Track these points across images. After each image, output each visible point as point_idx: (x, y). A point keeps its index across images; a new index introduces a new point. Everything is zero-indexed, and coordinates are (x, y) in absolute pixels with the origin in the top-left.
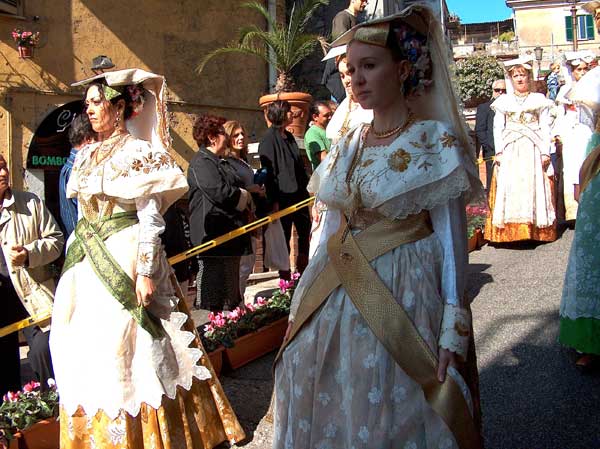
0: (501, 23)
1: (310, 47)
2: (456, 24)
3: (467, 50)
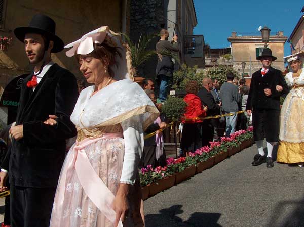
0: (225, 49)
1: (149, 56)
3: (208, 61)
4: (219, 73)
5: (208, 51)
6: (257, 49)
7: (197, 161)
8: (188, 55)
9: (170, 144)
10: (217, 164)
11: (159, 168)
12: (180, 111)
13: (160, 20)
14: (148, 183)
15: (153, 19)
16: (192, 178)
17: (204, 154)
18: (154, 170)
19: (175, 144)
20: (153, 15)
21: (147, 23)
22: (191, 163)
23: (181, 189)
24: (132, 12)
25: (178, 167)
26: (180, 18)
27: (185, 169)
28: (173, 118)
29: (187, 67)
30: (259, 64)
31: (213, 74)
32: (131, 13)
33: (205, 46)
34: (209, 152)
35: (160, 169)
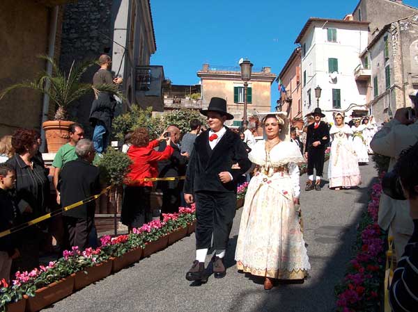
0: (192, 86)
1: (83, 91)
2: (169, 84)
3: (168, 102)
4: (180, 119)
5: (168, 88)
6: (236, 89)
7: (144, 241)
8: (141, 93)
9: (109, 215)
10: (171, 245)
11: (89, 250)
12: (122, 171)
13: (105, 41)
14: (73, 273)
15: (95, 40)
16: (136, 264)
17: (154, 231)
18: (81, 252)
19: (113, 215)
20: (94, 33)
21: (86, 44)
22: (135, 243)
23: (120, 280)
24: (66, 27)
25: (116, 249)
26: (132, 41)
27: (126, 251)
28: (112, 180)
29: (138, 109)
30: (238, 109)
31: (172, 120)
32: (64, 29)
33: (165, 81)
34: (161, 228)
35: (91, 252)
